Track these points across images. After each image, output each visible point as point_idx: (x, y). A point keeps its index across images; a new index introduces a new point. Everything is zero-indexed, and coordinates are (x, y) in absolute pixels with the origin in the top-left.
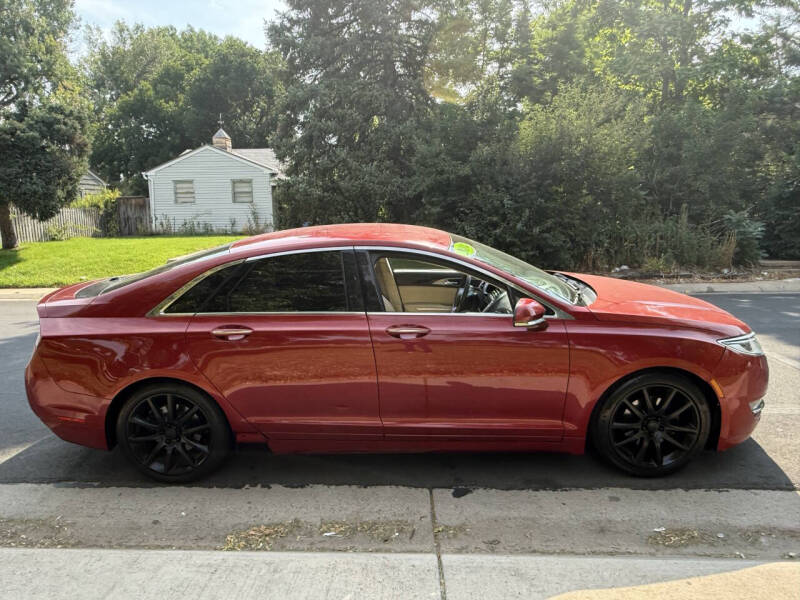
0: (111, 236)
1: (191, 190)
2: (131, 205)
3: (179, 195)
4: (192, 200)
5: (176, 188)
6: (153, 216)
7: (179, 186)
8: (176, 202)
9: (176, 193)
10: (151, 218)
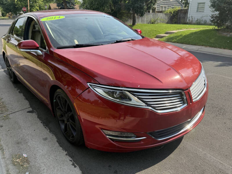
0: (173, 23)
1: (203, 7)
2: (182, 12)
3: (199, 9)
4: (203, 10)
5: (198, 6)
6: (188, 17)
7: (200, 5)
8: (197, 11)
9: (198, 8)
10: (187, 17)
